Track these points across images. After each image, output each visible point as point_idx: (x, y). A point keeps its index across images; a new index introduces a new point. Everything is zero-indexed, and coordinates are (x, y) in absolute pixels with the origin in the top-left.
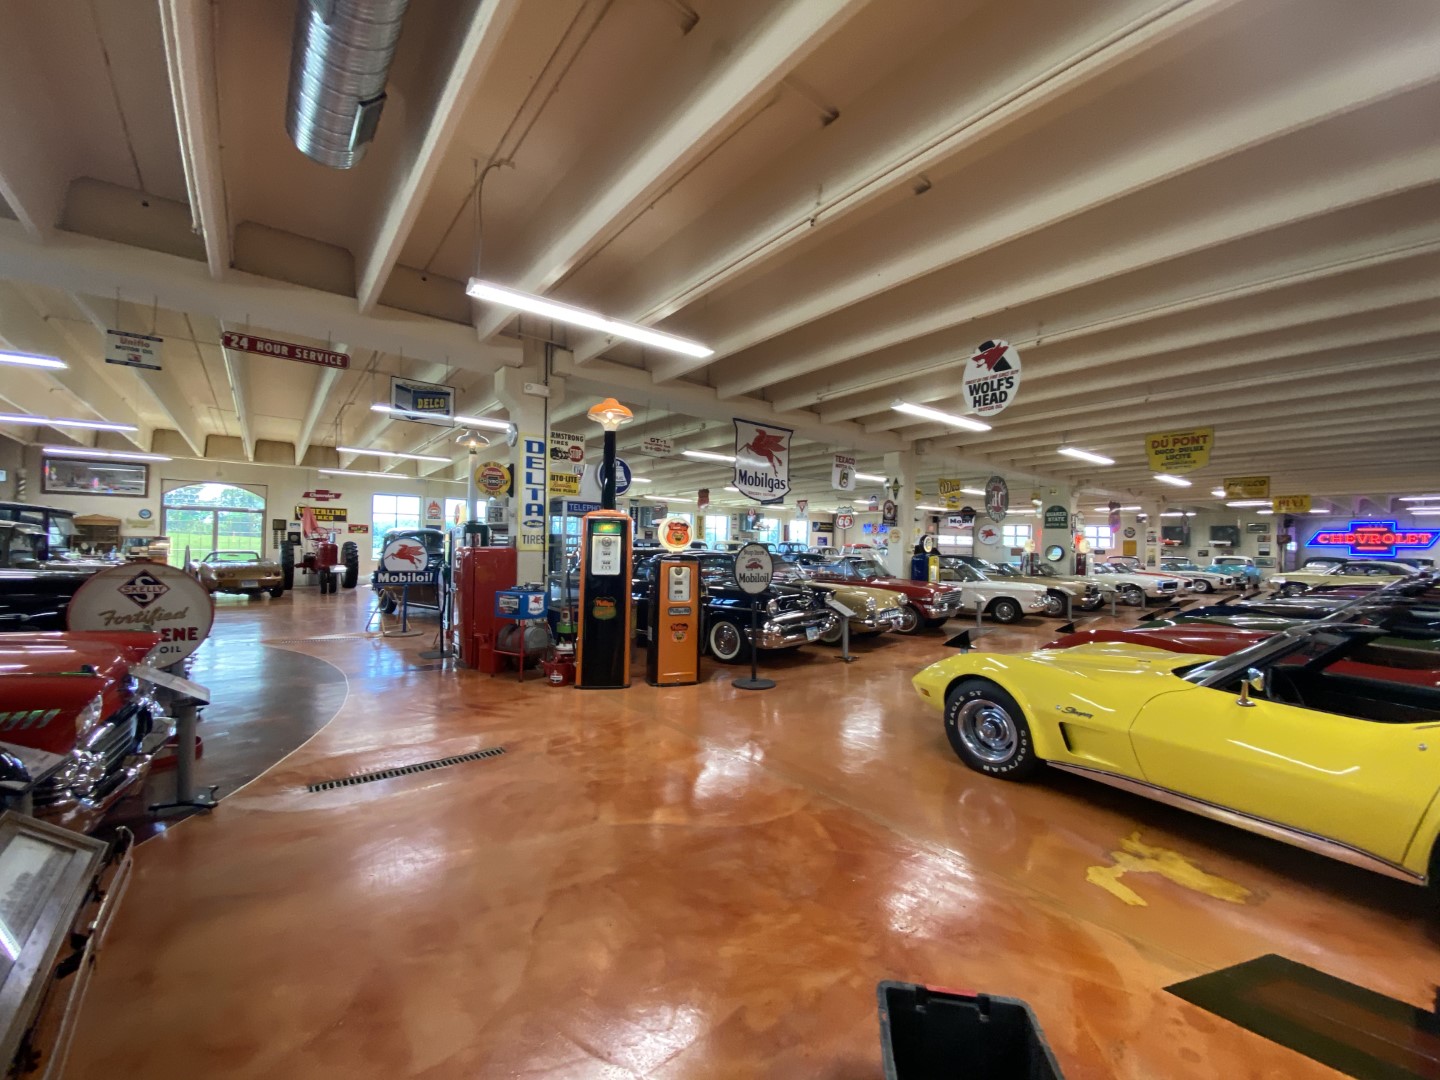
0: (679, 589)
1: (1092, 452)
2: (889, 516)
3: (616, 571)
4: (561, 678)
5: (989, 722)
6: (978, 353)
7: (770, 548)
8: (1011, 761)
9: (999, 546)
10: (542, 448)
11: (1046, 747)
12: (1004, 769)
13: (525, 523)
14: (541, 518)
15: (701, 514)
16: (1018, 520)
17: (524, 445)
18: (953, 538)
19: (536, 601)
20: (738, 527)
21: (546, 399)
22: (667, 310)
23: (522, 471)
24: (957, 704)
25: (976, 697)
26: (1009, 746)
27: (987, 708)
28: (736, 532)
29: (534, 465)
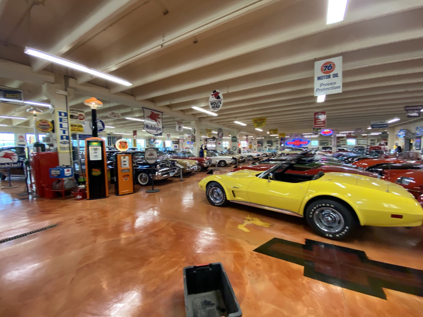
0: (125, 163)
1: (242, 122)
2: (193, 139)
3: (100, 158)
4: (81, 197)
5: (217, 193)
6: (212, 93)
7: (159, 149)
8: (221, 202)
9: (222, 147)
10: (66, 115)
11: (229, 197)
12: (220, 204)
13: (61, 143)
14: (68, 141)
15: (135, 139)
16: (226, 140)
17: (58, 114)
18: (211, 145)
19: (68, 171)
20: (148, 143)
21: (66, 96)
22: (114, 68)
23: (57, 124)
24: (209, 189)
25: (213, 187)
26: (221, 198)
27: (216, 189)
28: (148, 144)
29: (63, 121)
